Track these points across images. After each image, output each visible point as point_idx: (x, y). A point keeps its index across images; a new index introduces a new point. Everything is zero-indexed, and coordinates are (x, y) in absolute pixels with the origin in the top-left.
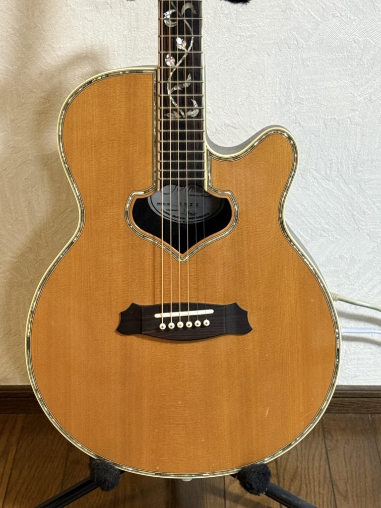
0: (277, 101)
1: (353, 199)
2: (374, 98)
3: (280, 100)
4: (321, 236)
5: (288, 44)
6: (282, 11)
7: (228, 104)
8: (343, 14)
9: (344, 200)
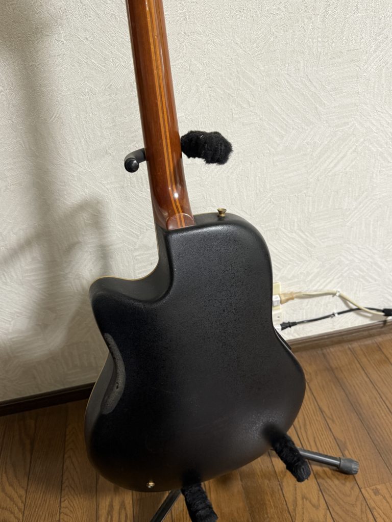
0: (258, 191)
1: (307, 240)
2: (320, 178)
3: (259, 191)
4: (289, 264)
5: (262, 153)
6: (259, 132)
7: (226, 199)
8: (300, 126)
9: (302, 242)
